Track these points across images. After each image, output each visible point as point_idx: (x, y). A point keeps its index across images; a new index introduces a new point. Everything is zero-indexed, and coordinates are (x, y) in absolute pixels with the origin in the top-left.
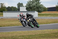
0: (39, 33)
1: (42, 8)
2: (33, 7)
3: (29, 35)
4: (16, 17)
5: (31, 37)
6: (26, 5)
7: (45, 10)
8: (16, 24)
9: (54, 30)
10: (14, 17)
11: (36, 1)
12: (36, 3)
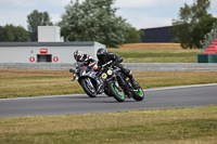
0: (108, 124)
1: (120, 32)
2: (89, 27)
3: (70, 131)
4: (21, 65)
5: (78, 138)
6: (61, 20)
7: (131, 37)
8: (22, 90)
9: (164, 113)
10: (15, 66)
11: (100, 5)
12: (97, 11)
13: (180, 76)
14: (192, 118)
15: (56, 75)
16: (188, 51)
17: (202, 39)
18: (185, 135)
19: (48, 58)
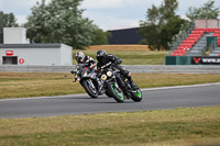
0: (75, 127)
1: (87, 33)
2: (55, 28)
3: (37, 134)
5: (45, 141)
6: (27, 21)
7: (98, 39)
9: (132, 115)
11: (66, 6)
12: (64, 12)
13: (148, 78)
14: (160, 121)
15: (21, 77)
16: (156, 52)
17: (170, 41)
18: (152, 138)
19: (14, 60)
